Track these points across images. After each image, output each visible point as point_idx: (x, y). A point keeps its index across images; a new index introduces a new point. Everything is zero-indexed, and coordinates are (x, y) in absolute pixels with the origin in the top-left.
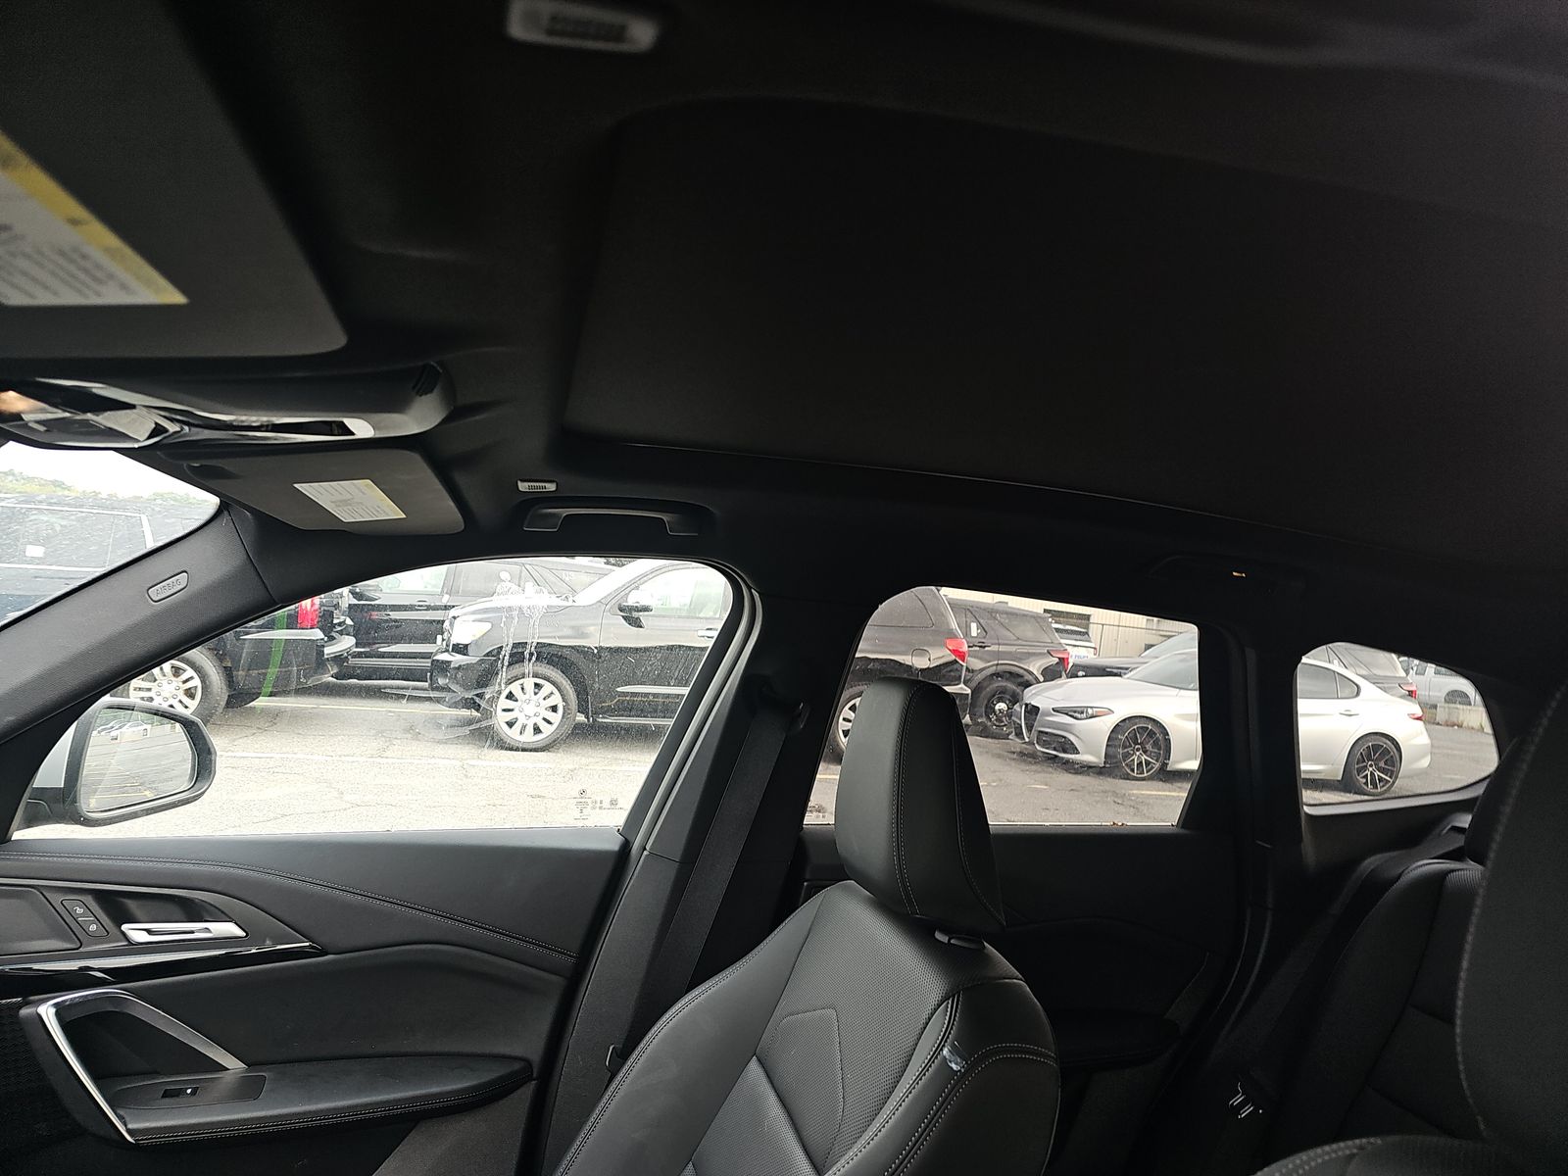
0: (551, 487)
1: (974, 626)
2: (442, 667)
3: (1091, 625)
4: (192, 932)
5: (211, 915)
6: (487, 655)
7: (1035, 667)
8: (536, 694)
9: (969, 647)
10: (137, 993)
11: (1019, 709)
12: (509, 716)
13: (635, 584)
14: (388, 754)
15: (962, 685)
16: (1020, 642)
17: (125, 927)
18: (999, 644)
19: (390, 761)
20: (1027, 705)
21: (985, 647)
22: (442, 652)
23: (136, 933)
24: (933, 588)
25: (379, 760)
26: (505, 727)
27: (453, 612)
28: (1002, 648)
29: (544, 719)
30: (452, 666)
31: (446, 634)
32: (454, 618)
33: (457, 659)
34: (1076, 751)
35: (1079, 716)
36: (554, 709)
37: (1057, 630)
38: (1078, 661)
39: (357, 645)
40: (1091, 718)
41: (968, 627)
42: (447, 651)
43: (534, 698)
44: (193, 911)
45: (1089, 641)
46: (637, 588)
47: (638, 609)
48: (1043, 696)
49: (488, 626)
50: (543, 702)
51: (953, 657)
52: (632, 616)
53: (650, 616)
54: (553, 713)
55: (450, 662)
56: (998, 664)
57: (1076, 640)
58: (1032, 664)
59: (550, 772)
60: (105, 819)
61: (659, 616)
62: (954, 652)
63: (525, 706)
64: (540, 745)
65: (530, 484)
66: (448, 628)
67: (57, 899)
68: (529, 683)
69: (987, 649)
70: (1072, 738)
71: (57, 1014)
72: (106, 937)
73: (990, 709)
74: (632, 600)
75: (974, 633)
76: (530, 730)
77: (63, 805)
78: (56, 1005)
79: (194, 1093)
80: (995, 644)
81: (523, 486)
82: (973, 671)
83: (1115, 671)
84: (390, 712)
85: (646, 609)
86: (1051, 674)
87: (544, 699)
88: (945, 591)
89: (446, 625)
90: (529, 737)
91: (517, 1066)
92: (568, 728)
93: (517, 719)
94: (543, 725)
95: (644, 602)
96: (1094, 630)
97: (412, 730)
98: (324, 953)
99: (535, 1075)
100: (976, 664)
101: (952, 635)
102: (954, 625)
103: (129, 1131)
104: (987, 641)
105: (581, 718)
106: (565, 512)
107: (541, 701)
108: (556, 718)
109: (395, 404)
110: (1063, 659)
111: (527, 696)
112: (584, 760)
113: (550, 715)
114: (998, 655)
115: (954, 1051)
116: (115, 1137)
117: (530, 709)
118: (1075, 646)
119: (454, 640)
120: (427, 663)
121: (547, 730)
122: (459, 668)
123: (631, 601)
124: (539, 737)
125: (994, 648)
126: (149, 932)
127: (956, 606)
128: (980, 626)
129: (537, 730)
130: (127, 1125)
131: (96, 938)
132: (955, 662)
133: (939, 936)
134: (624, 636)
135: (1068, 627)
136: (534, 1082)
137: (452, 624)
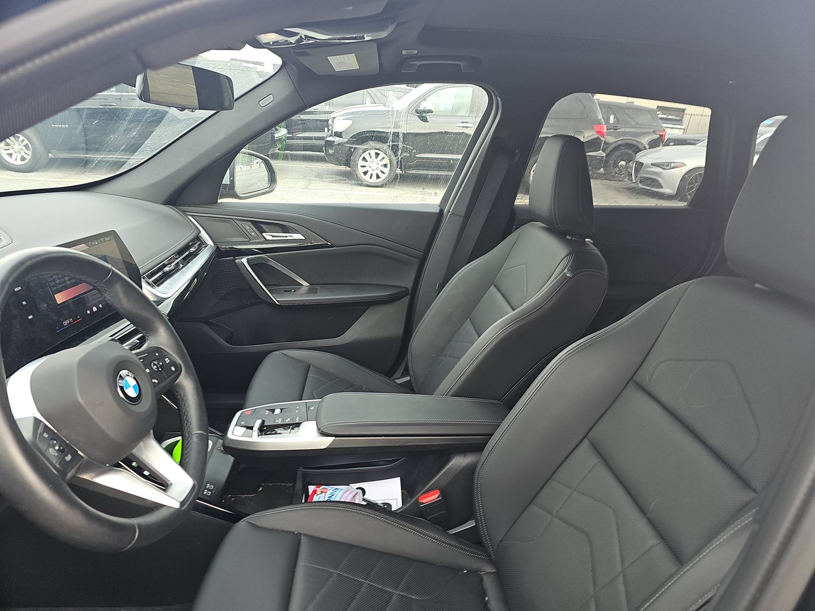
0: (416, 52)
1: (612, 117)
2: (330, 144)
3: (685, 116)
4: (287, 237)
5: (292, 231)
6: (351, 138)
7: (645, 141)
8: (376, 158)
9: (607, 129)
10: (270, 257)
11: (632, 165)
12: (364, 169)
13: (424, 97)
14: (309, 188)
15: (601, 151)
16: (638, 126)
17: (263, 234)
18: (625, 128)
19: (312, 191)
20: (637, 162)
21: (617, 129)
22: (330, 136)
23: (268, 236)
24: (590, 94)
25: (306, 190)
26: (363, 175)
27: (333, 115)
28: (627, 130)
29: (381, 171)
30: (335, 143)
31: (330, 126)
32: (334, 118)
33: (337, 140)
34: (660, 186)
35: (666, 167)
36: (385, 166)
37: (661, 119)
38: (672, 137)
39: (289, 133)
40: (672, 168)
41: (608, 119)
42: (331, 136)
43: (376, 160)
44: (285, 229)
45: (681, 125)
46: (425, 100)
47: (424, 111)
48: (647, 157)
49: (350, 122)
50: (380, 163)
51: (597, 136)
52: (423, 115)
53: (431, 115)
54: (386, 168)
55: (334, 141)
56: (623, 139)
57: (674, 124)
58: (643, 139)
59: (386, 197)
60: (245, 197)
61: (435, 115)
62: (599, 132)
63: (371, 164)
64: (381, 184)
65: (408, 51)
66: (331, 123)
67: (240, 223)
68: (373, 152)
69: (618, 130)
70: (660, 180)
71: (248, 262)
72: (257, 237)
73: (616, 164)
74: (423, 106)
75: (611, 122)
76: (374, 176)
77: (231, 191)
78: (247, 259)
79: (295, 291)
80: (623, 127)
81: (404, 52)
82: (607, 144)
83: (692, 142)
84: (307, 167)
85: (430, 111)
86: (654, 144)
87: (381, 161)
88: (597, 96)
89: (330, 122)
90: (374, 180)
91: (403, 290)
92: (393, 176)
93: (368, 171)
94: (380, 174)
95: (428, 108)
96: (686, 118)
97: (319, 176)
98: (332, 246)
99: (410, 293)
100: (611, 139)
101: (599, 123)
102: (600, 117)
103: (277, 301)
104: (619, 126)
105: (399, 171)
106: (419, 63)
107: (379, 161)
108: (387, 170)
109: (382, 29)
110: (662, 135)
111: (372, 159)
112: (401, 192)
113: (384, 169)
114: (624, 134)
115: (569, 270)
116: (273, 302)
117: (374, 166)
118: (672, 128)
119: (335, 130)
120: (323, 142)
121: (383, 176)
122: (339, 144)
123: (422, 108)
124: (379, 180)
125: (622, 130)
126: (273, 236)
127: (603, 105)
128: (615, 117)
129: (378, 177)
130: (276, 299)
131: (255, 238)
132: (598, 138)
133: (567, 237)
134: (419, 127)
135: (670, 117)
136: (409, 296)
137: (333, 122)
